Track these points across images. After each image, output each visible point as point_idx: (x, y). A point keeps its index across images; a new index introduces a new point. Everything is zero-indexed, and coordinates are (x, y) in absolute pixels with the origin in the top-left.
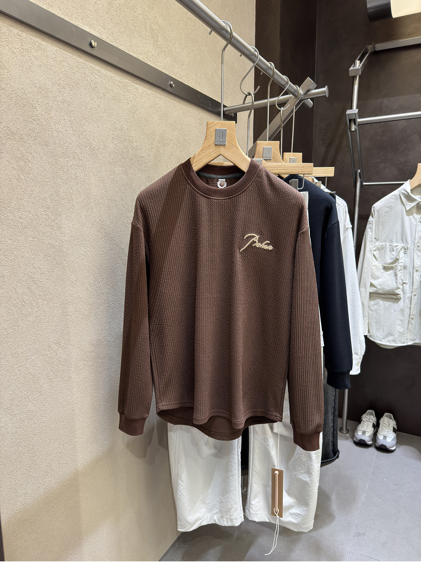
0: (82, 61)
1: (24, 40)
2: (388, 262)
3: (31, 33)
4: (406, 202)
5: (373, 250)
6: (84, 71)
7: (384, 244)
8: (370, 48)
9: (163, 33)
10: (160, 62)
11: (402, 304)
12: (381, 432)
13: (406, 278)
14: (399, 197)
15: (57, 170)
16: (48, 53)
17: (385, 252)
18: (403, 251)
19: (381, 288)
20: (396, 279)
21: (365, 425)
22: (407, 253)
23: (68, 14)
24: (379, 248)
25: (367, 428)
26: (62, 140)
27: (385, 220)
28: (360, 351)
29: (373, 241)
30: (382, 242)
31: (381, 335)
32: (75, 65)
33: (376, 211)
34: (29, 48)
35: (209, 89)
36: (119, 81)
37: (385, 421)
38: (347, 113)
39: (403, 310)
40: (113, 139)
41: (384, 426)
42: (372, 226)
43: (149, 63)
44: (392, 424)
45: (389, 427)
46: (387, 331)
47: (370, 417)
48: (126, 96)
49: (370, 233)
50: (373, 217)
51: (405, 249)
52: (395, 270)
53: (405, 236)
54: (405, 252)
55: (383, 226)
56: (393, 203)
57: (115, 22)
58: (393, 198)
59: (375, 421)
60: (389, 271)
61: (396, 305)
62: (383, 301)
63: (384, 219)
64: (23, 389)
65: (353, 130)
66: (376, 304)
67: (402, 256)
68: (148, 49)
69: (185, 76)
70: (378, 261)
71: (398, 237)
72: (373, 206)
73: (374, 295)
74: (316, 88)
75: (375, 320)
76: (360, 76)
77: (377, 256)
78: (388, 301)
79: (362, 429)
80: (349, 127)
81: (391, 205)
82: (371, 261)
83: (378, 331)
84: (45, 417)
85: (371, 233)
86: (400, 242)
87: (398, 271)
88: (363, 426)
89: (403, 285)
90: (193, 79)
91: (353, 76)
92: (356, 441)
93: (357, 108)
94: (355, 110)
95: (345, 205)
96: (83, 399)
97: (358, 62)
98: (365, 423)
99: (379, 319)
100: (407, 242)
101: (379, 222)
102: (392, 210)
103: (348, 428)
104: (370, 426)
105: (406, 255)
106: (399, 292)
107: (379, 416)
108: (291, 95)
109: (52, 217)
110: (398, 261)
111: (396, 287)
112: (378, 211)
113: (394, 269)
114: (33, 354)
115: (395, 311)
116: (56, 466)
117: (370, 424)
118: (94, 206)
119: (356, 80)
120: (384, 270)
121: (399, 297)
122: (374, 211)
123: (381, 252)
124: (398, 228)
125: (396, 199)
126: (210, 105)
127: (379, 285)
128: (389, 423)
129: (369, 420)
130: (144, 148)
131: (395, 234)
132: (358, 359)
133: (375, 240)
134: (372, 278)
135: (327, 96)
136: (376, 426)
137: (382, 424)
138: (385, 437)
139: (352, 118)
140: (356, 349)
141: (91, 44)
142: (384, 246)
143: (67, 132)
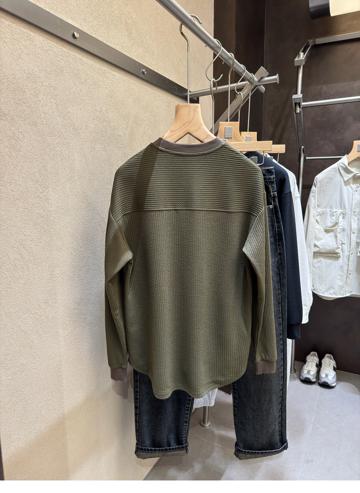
0: (66, 50)
1: (15, 31)
2: (329, 226)
3: (21, 24)
4: (344, 174)
5: (316, 216)
6: (68, 59)
7: (325, 210)
8: (311, 42)
9: (136, 26)
10: (134, 51)
11: (341, 262)
12: (324, 371)
13: (345, 239)
14: (338, 169)
15: (44, 148)
16: (36, 43)
17: (326, 217)
18: (341, 216)
19: (323, 248)
20: (337, 240)
21: (310, 365)
22: (345, 218)
23: (53, 8)
24: (321, 213)
25: (311, 368)
26: (49, 121)
27: (326, 190)
28: (308, 303)
29: (316, 208)
30: (323, 208)
31: (324, 288)
32: (60, 54)
33: (318, 182)
34: (19, 38)
35: (175, 76)
36: (99, 69)
37: (326, 361)
38: (293, 98)
39: (343, 267)
40: (94, 119)
41: (326, 366)
42: (315, 195)
43: (124, 53)
44: (332, 364)
45: (330, 366)
46: (328, 285)
47: (314, 358)
48: (105, 82)
49: (312, 200)
50: (316, 187)
51: (344, 214)
52: (336, 232)
53: (343, 203)
54: (344, 217)
55: (324, 195)
56: (333, 175)
57: (95, 16)
58: (332, 171)
59: (317, 361)
60: (330, 233)
61: (336, 262)
62: (324, 259)
63: (325, 188)
64: (16, 344)
65: (298, 112)
66: (318, 262)
67: (341, 220)
68: (123, 40)
69: (155, 64)
70: (320, 224)
71: (338, 204)
72: (315, 178)
73: (317, 254)
74: (268, 76)
75: (318, 276)
76: (303, 66)
77: (319, 220)
78: (329, 259)
79: (307, 369)
80: (295, 109)
81: (331, 176)
82: (314, 224)
83: (321, 285)
84: (35, 369)
85: (314, 200)
86: (339, 208)
87: (338, 233)
88: (308, 366)
89: (342, 245)
90: (162, 67)
91: (298, 66)
92: (302, 379)
93: (301, 94)
94: (299, 95)
95: (294, 177)
96: (69, 352)
97: (302, 54)
98: (309, 364)
99: (321, 275)
100: (345, 209)
101: (321, 191)
102: (332, 181)
103: (295, 368)
104: (314, 366)
105: (345, 219)
106: (339, 251)
107: (321, 357)
108: (247, 82)
109: (41, 189)
110: (338, 224)
111: (336, 247)
112: (320, 181)
113: (334, 232)
114: (24, 313)
115: (335, 268)
116: (46, 413)
117: (314, 364)
118: (78, 180)
119: (300, 69)
120: (325, 233)
121: (339, 256)
122: (316, 181)
123: (322, 217)
124: (337, 196)
125: (336, 171)
126: (176, 90)
127: (321, 246)
128: (330, 363)
129: (313, 360)
130: (121, 127)
131: (335, 202)
132: (307, 310)
133: (317, 206)
134: (315, 240)
135: (278, 83)
136: (319, 366)
137: (324, 364)
138: (327, 375)
139: (297, 102)
140: (305, 301)
141: (74, 35)
142: (325, 211)
143: (53, 113)
